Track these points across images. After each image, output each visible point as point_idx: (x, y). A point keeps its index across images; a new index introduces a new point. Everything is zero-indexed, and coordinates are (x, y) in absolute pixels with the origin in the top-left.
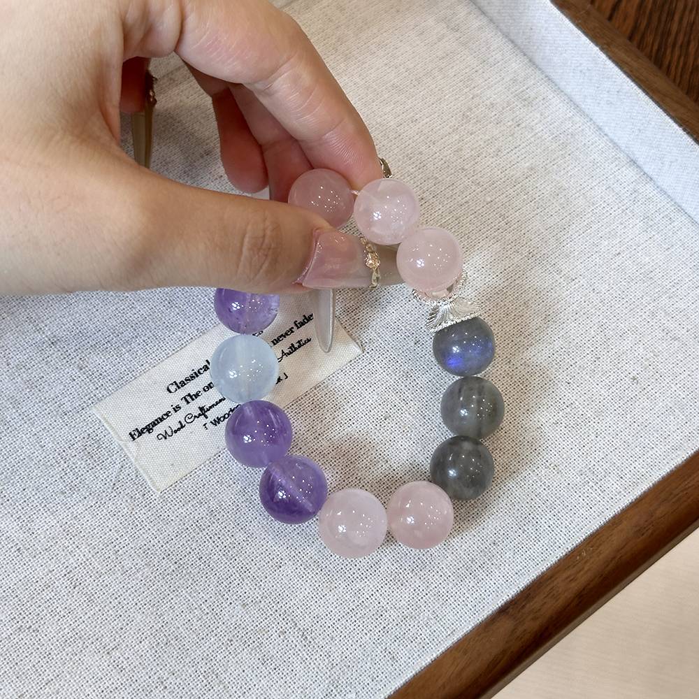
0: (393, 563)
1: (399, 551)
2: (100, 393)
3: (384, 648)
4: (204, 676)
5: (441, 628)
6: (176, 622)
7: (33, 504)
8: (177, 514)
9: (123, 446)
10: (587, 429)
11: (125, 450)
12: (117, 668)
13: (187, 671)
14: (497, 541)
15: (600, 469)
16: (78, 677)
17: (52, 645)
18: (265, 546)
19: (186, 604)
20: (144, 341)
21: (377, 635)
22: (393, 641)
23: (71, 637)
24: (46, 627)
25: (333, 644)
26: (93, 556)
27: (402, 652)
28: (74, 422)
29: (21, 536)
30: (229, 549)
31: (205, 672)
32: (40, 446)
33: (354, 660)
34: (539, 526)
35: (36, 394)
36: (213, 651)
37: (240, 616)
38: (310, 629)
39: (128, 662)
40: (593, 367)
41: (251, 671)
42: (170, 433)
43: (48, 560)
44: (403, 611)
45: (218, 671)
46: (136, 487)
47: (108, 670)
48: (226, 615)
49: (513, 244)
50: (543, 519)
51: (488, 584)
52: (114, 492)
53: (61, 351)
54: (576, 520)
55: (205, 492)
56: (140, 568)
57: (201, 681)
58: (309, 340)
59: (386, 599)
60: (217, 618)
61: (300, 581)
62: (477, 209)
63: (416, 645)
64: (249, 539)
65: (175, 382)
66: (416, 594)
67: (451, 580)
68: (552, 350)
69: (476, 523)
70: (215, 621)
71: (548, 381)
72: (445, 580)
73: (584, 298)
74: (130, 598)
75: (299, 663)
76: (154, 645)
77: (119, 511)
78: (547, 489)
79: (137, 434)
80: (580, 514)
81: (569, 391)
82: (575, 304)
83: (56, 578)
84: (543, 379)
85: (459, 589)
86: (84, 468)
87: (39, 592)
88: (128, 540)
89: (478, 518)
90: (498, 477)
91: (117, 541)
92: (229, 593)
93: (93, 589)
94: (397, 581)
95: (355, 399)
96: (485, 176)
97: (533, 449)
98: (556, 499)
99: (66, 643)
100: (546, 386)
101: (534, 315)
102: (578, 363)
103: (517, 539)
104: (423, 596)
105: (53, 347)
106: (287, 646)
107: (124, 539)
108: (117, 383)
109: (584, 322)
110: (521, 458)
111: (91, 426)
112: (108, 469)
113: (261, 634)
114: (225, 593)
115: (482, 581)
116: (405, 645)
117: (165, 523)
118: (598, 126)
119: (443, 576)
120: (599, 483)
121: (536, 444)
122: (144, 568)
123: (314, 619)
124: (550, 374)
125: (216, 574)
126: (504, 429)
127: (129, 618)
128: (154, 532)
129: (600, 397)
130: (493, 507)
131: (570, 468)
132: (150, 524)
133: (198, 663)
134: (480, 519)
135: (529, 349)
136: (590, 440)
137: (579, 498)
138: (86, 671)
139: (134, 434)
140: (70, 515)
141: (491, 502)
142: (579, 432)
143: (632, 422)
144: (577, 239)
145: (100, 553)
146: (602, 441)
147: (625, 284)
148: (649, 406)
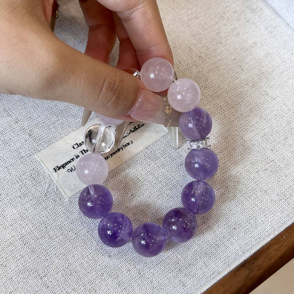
2: (39, 147)
3: (179, 280)
4: (89, 291)
5: (208, 270)
6: (75, 264)
7: (4, 202)
9: (50, 175)
10: (281, 173)
11: (51, 176)
13: (81, 289)
14: (236, 228)
15: (287, 193)
16: (25, 290)
17: (13, 273)
19: (81, 255)
20: (62, 123)
21: (176, 273)
22: (184, 276)
23: (23, 270)
24: (10, 265)
25: (154, 277)
26: (34, 229)
27: (188, 282)
28: (26, 162)
31: (90, 289)
32: (9, 173)
33: (164, 285)
34: (257, 221)
35: (7, 147)
36: (94, 279)
37: (107, 262)
38: (142, 269)
39: (51, 283)
40: (284, 143)
41: (112, 290)
42: (74, 169)
43: (12, 231)
44: (189, 261)
45: (96, 289)
46: (56, 195)
47: (41, 287)
48: (101, 261)
49: (245, 81)
50: (259, 217)
51: (231, 249)
52: (45, 198)
53: (20, 126)
54: (276, 219)
56: (58, 236)
58: (143, 125)
59: (181, 255)
60: (96, 262)
62: (227, 62)
63: (195, 279)
65: (77, 143)
66: (195, 253)
67: (213, 247)
68: (263, 134)
69: (225, 218)
70: (95, 264)
71: (262, 148)
72: (210, 247)
73: (280, 108)
74: (52, 251)
75: (137, 286)
76: (64, 275)
77: (48, 207)
78: (261, 202)
79: (57, 169)
80: (278, 215)
81: (272, 154)
82: (275, 111)
83: (15, 240)
84: (259, 148)
85: (217, 251)
86: (31, 185)
87: (7, 246)
88: (52, 222)
89: (227, 216)
90: (237, 195)
91: (46, 222)
92: (102, 250)
93: (34, 246)
94: (186, 246)
95: (166, 155)
96: (231, 46)
97: (254, 182)
98: (265, 208)
99: (20, 273)
100: (260, 151)
101: (255, 116)
102: (277, 140)
103: (246, 227)
104: (199, 254)
105: (16, 124)
106: (131, 277)
107: (50, 221)
108: (48, 143)
109: (279, 120)
110: (248, 187)
111: (35, 164)
112: (42, 186)
113: (118, 271)
114: (100, 250)
115: (228, 247)
116: (190, 279)
117: (71, 214)
118: (287, 23)
119: (209, 244)
120: (287, 200)
121: (255, 180)
122: (60, 236)
123: (144, 264)
124: (263, 145)
125: (96, 240)
126: (239, 172)
127: (52, 261)
128: (65, 218)
129: (288, 157)
130: (234, 211)
131: (273, 192)
132: (63, 214)
133: (86, 285)
134: (228, 217)
135: (252, 133)
136: (282, 178)
137: (277, 207)
138: (30, 287)
139: (56, 169)
140: (23, 209)
141: (233, 208)
142: (277, 174)
144: (277, 79)
145: (38, 228)
146: (289, 179)
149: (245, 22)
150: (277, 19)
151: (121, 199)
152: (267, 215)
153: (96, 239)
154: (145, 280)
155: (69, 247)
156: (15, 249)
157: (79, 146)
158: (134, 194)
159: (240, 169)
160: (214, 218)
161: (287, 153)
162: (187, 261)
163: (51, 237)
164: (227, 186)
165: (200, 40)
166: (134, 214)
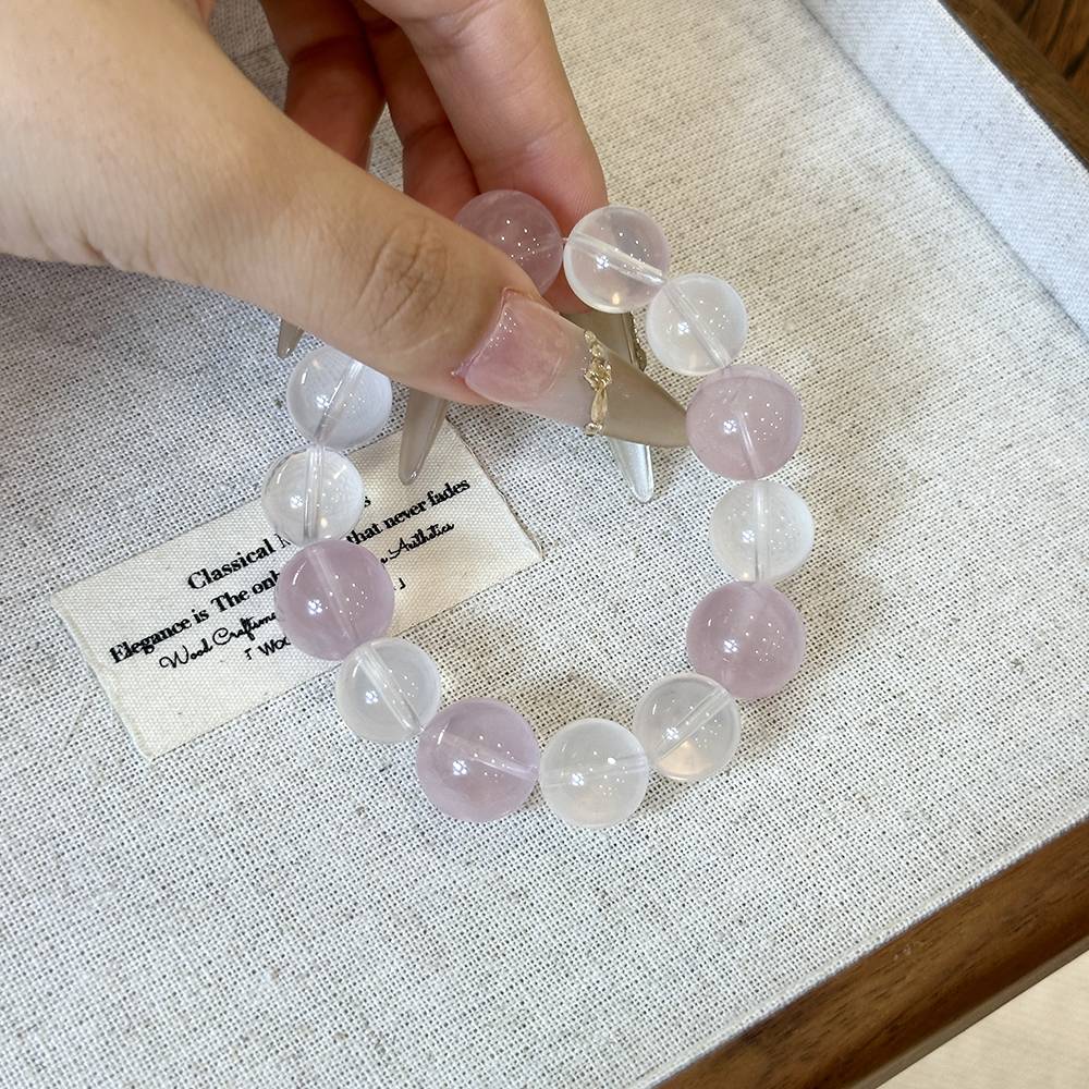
0: (556, 934)
1: (568, 915)
2: (68, 572)
5: (630, 1061)
6: (150, 993)
8: (178, 802)
9: (96, 671)
10: (926, 741)
11: (99, 677)
12: (32, 1065)
14: (745, 918)
15: (942, 813)
18: (328, 877)
19: (173, 964)
20: (159, 494)
21: (512, 1061)
22: (540, 1074)
25: (430, 1067)
26: (15, 858)
28: (14, 618)
30: (264, 875)
34: (823, 901)
36: (211, 1055)
37: (267, 997)
38: (391, 1036)
39: (53, 1056)
40: (946, 635)
42: (183, 659)
44: (565, 1022)
46: (110, 744)
48: (244, 992)
49: (826, 408)
50: (833, 888)
51: (722, 991)
52: (69, 750)
54: (891, 899)
55: (234, 768)
56: (98, 890)
58: (450, 528)
59: (536, 998)
60: (227, 996)
61: (385, 946)
64: (300, 861)
65: (204, 570)
66: (590, 996)
67: (656, 978)
68: (876, 597)
69: (712, 882)
70: (222, 1000)
71: (865, 648)
72: (645, 976)
73: (941, 514)
74: (72, 940)
76: (104, 1030)
77: (74, 785)
78: (844, 837)
79: (124, 652)
80: (900, 888)
81: (900, 670)
82: (925, 522)
84: (857, 644)
85: (668, 995)
86: (22, 700)
88: (82, 837)
89: (717, 872)
90: (759, 804)
91: (62, 836)
92: (252, 953)
94: (558, 967)
95: (520, 639)
96: (789, 288)
97: (827, 764)
98: (859, 857)
100: (859, 657)
101: (851, 533)
102: (921, 624)
103: (782, 919)
104: (602, 1000)
106: (347, 1060)
107: (75, 835)
108: (100, 560)
109: (937, 556)
110: (803, 778)
111: (44, 629)
112: (63, 707)
113: (302, 1035)
114: (245, 952)
115: (712, 986)
117: (154, 815)
118: (993, 227)
119: (642, 969)
120: (938, 837)
121: (832, 755)
122: (106, 891)
123: (400, 1018)
124: (868, 637)
125: (233, 917)
126: (778, 723)
127: (65, 977)
128: (131, 828)
129: (954, 688)
130: (743, 858)
131: (889, 806)
132: (127, 813)
133: (181, 1073)
134: (720, 876)
135: (837, 589)
136: (929, 760)
137: (901, 860)
139: (120, 652)
141: (742, 848)
142: (910, 743)
143: (1007, 738)
144: (939, 412)
145: (28, 854)
146: (951, 764)
147: (1016, 499)
148: (1039, 713)
149: (846, 211)
150: (958, 211)
151: (340, 780)
152: (861, 884)
153: (235, 913)
154: (396, 1075)
157: (210, 581)
158: (390, 766)
159: (780, 711)
160: (671, 877)
161: (953, 672)
162: (557, 1020)
163: (74, 892)
165: (682, 256)
166: (383, 837)
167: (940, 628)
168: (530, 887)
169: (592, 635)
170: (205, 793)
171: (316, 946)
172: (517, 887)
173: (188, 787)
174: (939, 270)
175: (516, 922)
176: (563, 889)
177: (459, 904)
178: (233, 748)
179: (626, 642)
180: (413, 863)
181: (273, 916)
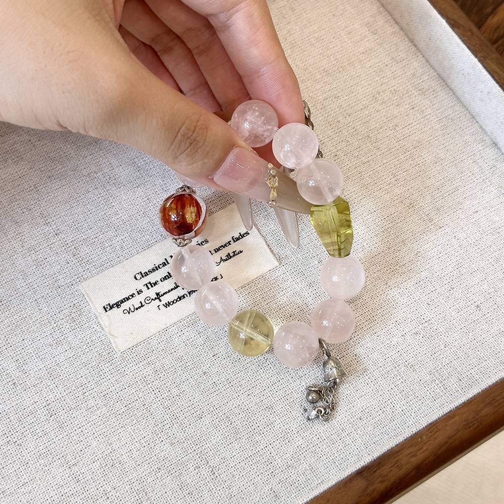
0: (284, 424)
1: (289, 416)
3: (270, 488)
4: (137, 493)
5: (314, 477)
6: (121, 450)
7: (28, 351)
8: (131, 371)
9: (97, 316)
10: (439, 341)
11: (99, 318)
12: (75, 480)
13: (125, 488)
14: (362, 417)
15: (445, 372)
16: (46, 483)
18: (192, 401)
19: (130, 438)
20: (122, 240)
21: (266, 477)
22: (278, 483)
23: (45, 453)
24: (27, 443)
25: (233, 480)
26: (67, 394)
27: (283, 492)
28: (65, 294)
29: (17, 374)
30: (166, 401)
31: (138, 490)
32: (39, 309)
33: (248, 494)
34: (395, 409)
37: (168, 451)
38: (218, 467)
39: (83, 476)
40: (448, 295)
41: (171, 493)
42: (132, 310)
43: (34, 394)
44: (288, 461)
45: (147, 491)
46: (103, 347)
47: (68, 480)
48: (158, 449)
49: (399, 196)
50: (399, 404)
51: (352, 448)
52: (87, 349)
53: (62, 240)
54: (423, 408)
55: (154, 356)
56: (100, 407)
57: (134, 496)
58: (241, 252)
59: (276, 451)
60: (151, 451)
61: (215, 430)
62: (376, 167)
63: (294, 488)
64: (180, 394)
65: (140, 272)
66: (298, 450)
67: (325, 443)
68: (419, 279)
69: (349, 402)
70: (150, 453)
71: (414, 301)
72: (321, 442)
73: (447, 242)
74: (90, 428)
75: (207, 491)
76: (103, 465)
77: (90, 364)
78: (404, 382)
79: (109, 308)
80: (427, 404)
81: (429, 310)
82: (440, 246)
83: (38, 408)
84: (410, 299)
85: (330, 450)
87: (25, 416)
88: (93, 386)
90: (368, 369)
91: (85, 385)
92: (162, 433)
93: (64, 419)
94: (285, 438)
95: (270, 299)
96: (384, 144)
97: (397, 351)
98: (410, 391)
99: (40, 457)
100: (411, 305)
101: (409, 251)
102: (438, 290)
103: (378, 417)
104: (303, 452)
105: (56, 237)
106: (200, 477)
107: (90, 385)
108: (99, 269)
109: (445, 260)
110: (387, 357)
111: (77, 298)
112: (85, 331)
113: (182, 467)
114: (159, 433)
115: (348, 446)
116: (286, 487)
117: (122, 376)
118: (472, 115)
119: (320, 439)
120: (443, 382)
121: (399, 347)
122: (103, 408)
123: (221, 460)
124: (415, 296)
126: (377, 334)
127: (87, 443)
128: (113, 381)
129: (451, 317)
130: (362, 391)
131: (423, 369)
132: (111, 375)
133: (134, 482)
134: (352, 399)
135: (402, 276)
136: (440, 349)
137: (427, 392)
138: (52, 479)
139: (107, 307)
140: (54, 363)
141: (361, 387)
142: (432, 342)
143: (473, 339)
144: (447, 197)
145: (72, 392)
146: (449, 351)
147: (479, 235)
148: (487, 328)
149: (409, 109)
151: (196, 360)
152: (410, 402)
153: (154, 417)
154: (220, 484)
155: (114, 425)
156: (36, 422)
158: (217, 354)
159: (378, 328)
161: (451, 311)
162: (284, 460)
164: (355, 354)
165: (339, 130)
166: (214, 384)
167: (446, 292)
168: (274, 405)
169: (300, 297)
170: (142, 367)
171: (187, 430)
172: (269, 405)
173: (135, 364)
174: (448, 134)
175: (268, 419)
176: (287, 405)
177: (245, 412)
178: (153, 347)
179: (314, 300)
180: (226, 395)
181: (170, 418)
